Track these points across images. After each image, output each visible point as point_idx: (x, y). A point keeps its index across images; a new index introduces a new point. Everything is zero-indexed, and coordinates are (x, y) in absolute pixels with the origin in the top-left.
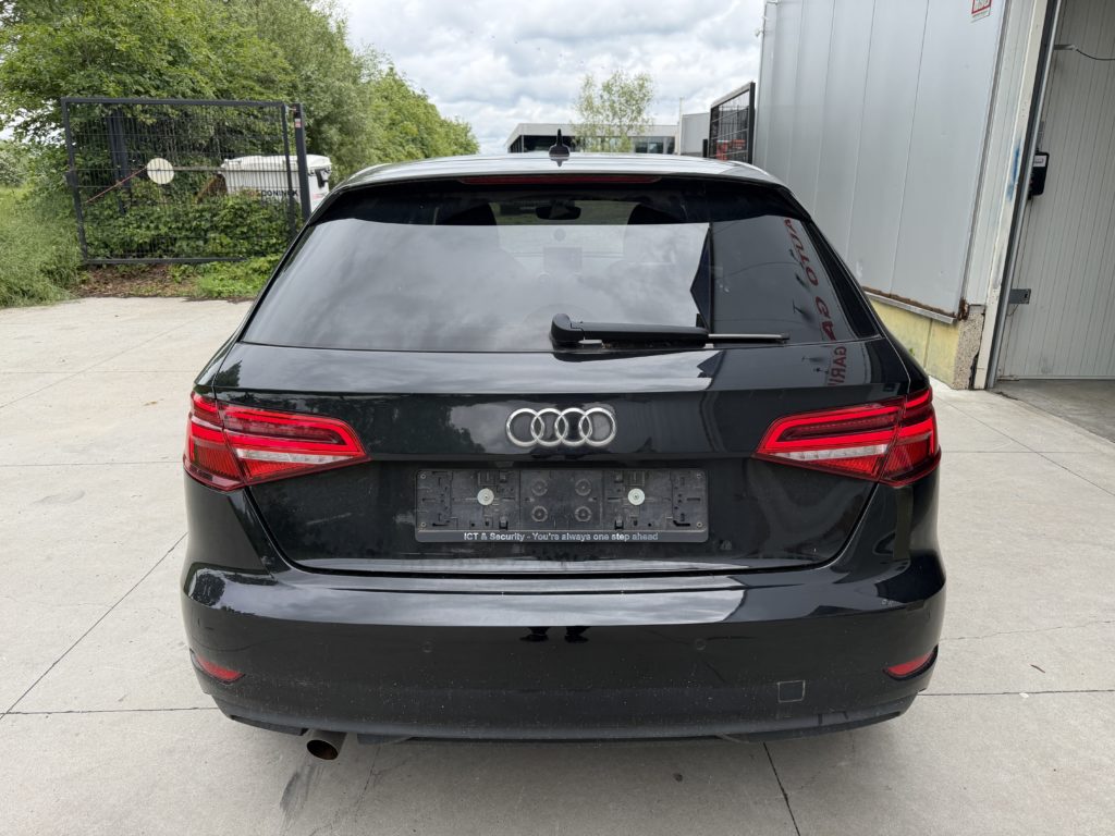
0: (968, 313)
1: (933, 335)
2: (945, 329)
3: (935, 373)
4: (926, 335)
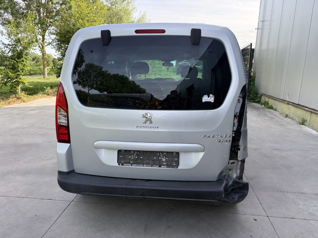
1: (312, 117)
2: (316, 115)
3: (312, 128)
4: (309, 116)
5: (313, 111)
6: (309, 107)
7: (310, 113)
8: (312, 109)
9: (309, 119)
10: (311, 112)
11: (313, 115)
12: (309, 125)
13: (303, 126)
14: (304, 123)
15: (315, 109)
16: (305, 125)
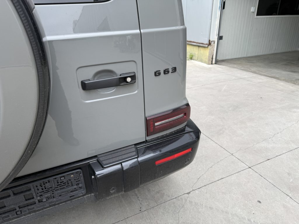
0: (211, 43)
1: (200, 50)
2: (204, 48)
3: (201, 61)
4: (197, 51)
5: (201, 45)
6: (196, 42)
7: (197, 48)
8: (200, 43)
9: (197, 53)
10: (199, 46)
11: (201, 49)
12: (198, 59)
13: (192, 61)
14: (192, 58)
15: (203, 43)
16: (194, 60)
